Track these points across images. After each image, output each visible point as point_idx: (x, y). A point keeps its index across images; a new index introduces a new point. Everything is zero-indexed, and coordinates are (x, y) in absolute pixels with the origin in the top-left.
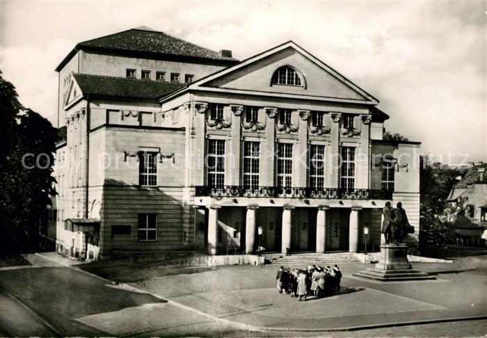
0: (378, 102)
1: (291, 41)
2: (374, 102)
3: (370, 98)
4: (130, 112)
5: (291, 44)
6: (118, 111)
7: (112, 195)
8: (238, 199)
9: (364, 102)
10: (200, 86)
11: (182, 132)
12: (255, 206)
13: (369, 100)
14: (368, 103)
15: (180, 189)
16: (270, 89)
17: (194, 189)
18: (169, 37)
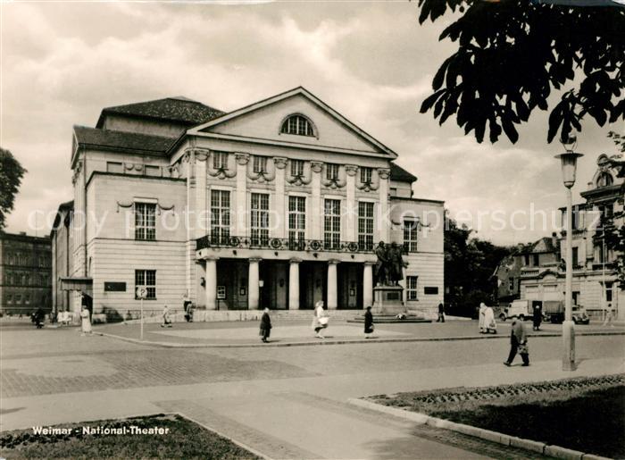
0: (397, 155)
1: (300, 87)
2: (392, 156)
3: (388, 152)
4: (134, 165)
5: (300, 90)
6: (120, 164)
7: (104, 249)
8: (237, 250)
9: (381, 155)
10: (199, 131)
11: (183, 183)
12: (258, 258)
13: (387, 154)
14: (386, 156)
15: (182, 244)
16: (278, 138)
17: (195, 243)
18: (207, 107)
